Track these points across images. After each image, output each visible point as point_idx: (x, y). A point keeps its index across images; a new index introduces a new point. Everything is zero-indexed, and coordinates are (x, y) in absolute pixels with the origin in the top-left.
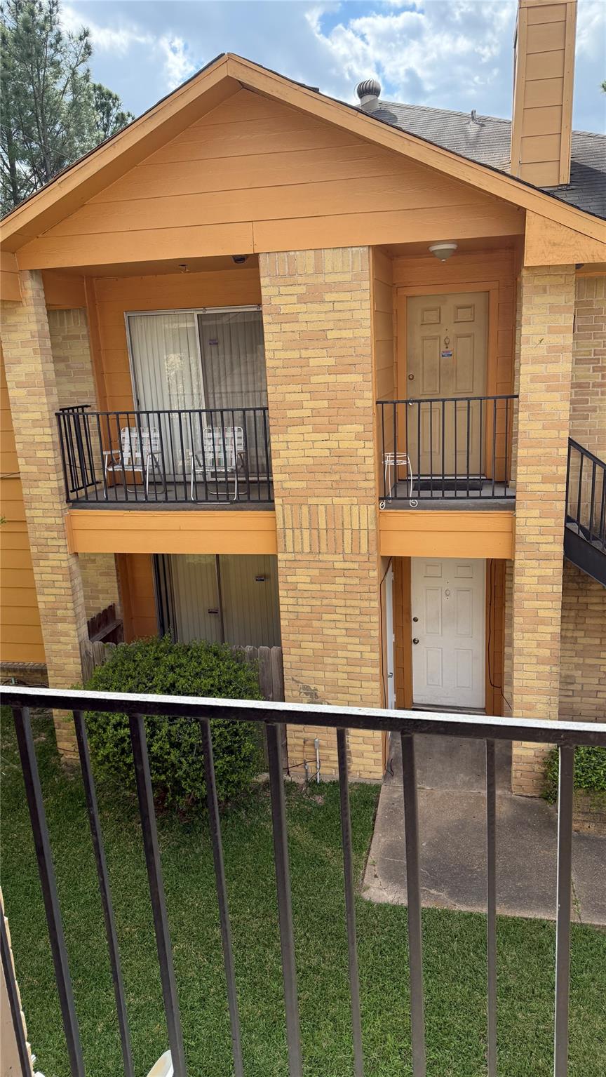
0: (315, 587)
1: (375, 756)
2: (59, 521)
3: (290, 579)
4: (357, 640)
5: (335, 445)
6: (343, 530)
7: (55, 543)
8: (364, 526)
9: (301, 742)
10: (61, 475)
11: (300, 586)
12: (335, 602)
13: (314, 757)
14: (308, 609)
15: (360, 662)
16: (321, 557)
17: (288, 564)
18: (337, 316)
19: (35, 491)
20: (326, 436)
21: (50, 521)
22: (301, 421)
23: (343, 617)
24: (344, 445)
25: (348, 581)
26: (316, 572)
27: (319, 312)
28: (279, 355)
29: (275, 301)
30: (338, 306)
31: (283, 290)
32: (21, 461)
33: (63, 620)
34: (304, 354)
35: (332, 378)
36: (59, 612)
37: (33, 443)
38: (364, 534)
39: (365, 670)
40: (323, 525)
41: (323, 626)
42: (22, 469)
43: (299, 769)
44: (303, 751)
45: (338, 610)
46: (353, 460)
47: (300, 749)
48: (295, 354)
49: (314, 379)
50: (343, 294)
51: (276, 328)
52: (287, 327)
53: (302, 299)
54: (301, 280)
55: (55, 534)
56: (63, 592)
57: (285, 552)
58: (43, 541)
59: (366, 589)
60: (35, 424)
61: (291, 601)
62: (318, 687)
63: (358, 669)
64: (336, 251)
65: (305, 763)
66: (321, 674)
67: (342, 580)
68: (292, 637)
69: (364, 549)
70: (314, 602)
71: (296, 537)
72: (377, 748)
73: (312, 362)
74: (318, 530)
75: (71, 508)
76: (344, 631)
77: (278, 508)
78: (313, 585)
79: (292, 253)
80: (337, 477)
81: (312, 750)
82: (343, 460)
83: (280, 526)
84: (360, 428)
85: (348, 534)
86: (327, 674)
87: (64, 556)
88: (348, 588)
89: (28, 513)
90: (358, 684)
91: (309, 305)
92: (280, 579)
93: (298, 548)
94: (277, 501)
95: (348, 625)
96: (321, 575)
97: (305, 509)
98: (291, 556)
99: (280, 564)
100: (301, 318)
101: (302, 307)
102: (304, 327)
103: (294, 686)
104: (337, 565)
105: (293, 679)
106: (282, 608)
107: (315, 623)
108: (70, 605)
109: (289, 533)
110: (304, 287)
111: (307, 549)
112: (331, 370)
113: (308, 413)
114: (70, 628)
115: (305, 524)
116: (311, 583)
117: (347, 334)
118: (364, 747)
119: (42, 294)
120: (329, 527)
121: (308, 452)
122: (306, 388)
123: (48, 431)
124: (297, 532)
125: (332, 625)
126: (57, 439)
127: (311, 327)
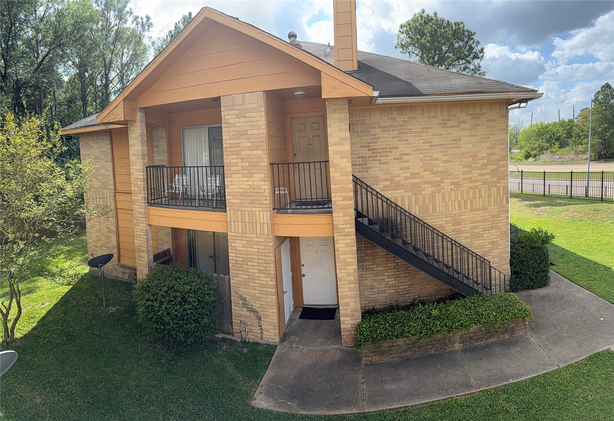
0: (245, 249)
1: (274, 331)
2: (144, 210)
3: (233, 244)
4: (264, 275)
5: (252, 183)
6: (256, 223)
7: (142, 219)
8: (266, 222)
9: (239, 322)
10: (146, 192)
11: (238, 248)
12: (253, 257)
13: (245, 330)
14: (241, 259)
15: (266, 286)
16: (247, 235)
17: (233, 238)
18: (251, 124)
19: (136, 198)
20: (248, 179)
21: (141, 210)
22: (237, 172)
23: (257, 264)
24: (255, 183)
25: (259, 247)
26: (245, 242)
27: (244, 122)
28: (228, 142)
29: (227, 117)
30: (252, 119)
31: (230, 112)
32: (133, 185)
33: (143, 251)
34: (239, 141)
35: (250, 152)
36: (142, 248)
37: (137, 178)
38: (266, 225)
39: (268, 290)
40: (247, 221)
41: (248, 268)
42: (133, 188)
43: (238, 334)
44: (240, 326)
45: (255, 261)
46: (260, 191)
47: (239, 325)
48: (235, 141)
49: (243, 153)
50: (254, 113)
51: (227, 129)
52: (231, 129)
53: (238, 116)
54: (237, 108)
55: (142, 216)
56: (143, 240)
57: (231, 232)
58: (138, 218)
59: (267, 251)
60: (138, 171)
61: (234, 255)
62: (246, 296)
63: (265, 289)
64: (251, 93)
65: (241, 332)
66: (247, 290)
67: (256, 247)
68: (234, 272)
69: (266, 233)
70: (244, 256)
71: (236, 225)
72: (275, 328)
73: (242, 145)
74: (245, 222)
75: (149, 206)
76: (258, 271)
77: (228, 211)
78: (244, 248)
79: (233, 96)
80: (253, 198)
81: (244, 326)
82: (255, 190)
83: (229, 220)
84: (263, 176)
85: (258, 224)
86: (251, 290)
87: (145, 225)
88: (260, 251)
89: (134, 206)
90: (265, 296)
91: (240, 119)
92: (229, 244)
93: (237, 231)
94: (228, 208)
95: (260, 268)
96: (247, 244)
97: (239, 212)
98: (233, 234)
99: (229, 237)
100: (237, 125)
101: (237, 120)
102: (238, 129)
103: (236, 295)
104: (254, 240)
105: (235, 292)
106: (230, 258)
107: (245, 266)
108: (146, 246)
109: (233, 223)
110: (238, 111)
111: (240, 231)
112: (250, 149)
113: (240, 168)
114: (145, 255)
115: (240, 220)
116: (243, 247)
117: (256, 132)
118: (269, 327)
119: (144, 118)
120: (250, 221)
121: (241, 186)
122: (239, 157)
123: (142, 174)
124: (236, 223)
125: (252, 267)
126: (146, 177)
127: (241, 129)
